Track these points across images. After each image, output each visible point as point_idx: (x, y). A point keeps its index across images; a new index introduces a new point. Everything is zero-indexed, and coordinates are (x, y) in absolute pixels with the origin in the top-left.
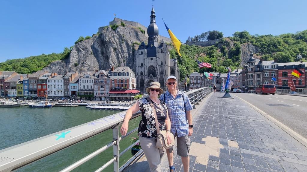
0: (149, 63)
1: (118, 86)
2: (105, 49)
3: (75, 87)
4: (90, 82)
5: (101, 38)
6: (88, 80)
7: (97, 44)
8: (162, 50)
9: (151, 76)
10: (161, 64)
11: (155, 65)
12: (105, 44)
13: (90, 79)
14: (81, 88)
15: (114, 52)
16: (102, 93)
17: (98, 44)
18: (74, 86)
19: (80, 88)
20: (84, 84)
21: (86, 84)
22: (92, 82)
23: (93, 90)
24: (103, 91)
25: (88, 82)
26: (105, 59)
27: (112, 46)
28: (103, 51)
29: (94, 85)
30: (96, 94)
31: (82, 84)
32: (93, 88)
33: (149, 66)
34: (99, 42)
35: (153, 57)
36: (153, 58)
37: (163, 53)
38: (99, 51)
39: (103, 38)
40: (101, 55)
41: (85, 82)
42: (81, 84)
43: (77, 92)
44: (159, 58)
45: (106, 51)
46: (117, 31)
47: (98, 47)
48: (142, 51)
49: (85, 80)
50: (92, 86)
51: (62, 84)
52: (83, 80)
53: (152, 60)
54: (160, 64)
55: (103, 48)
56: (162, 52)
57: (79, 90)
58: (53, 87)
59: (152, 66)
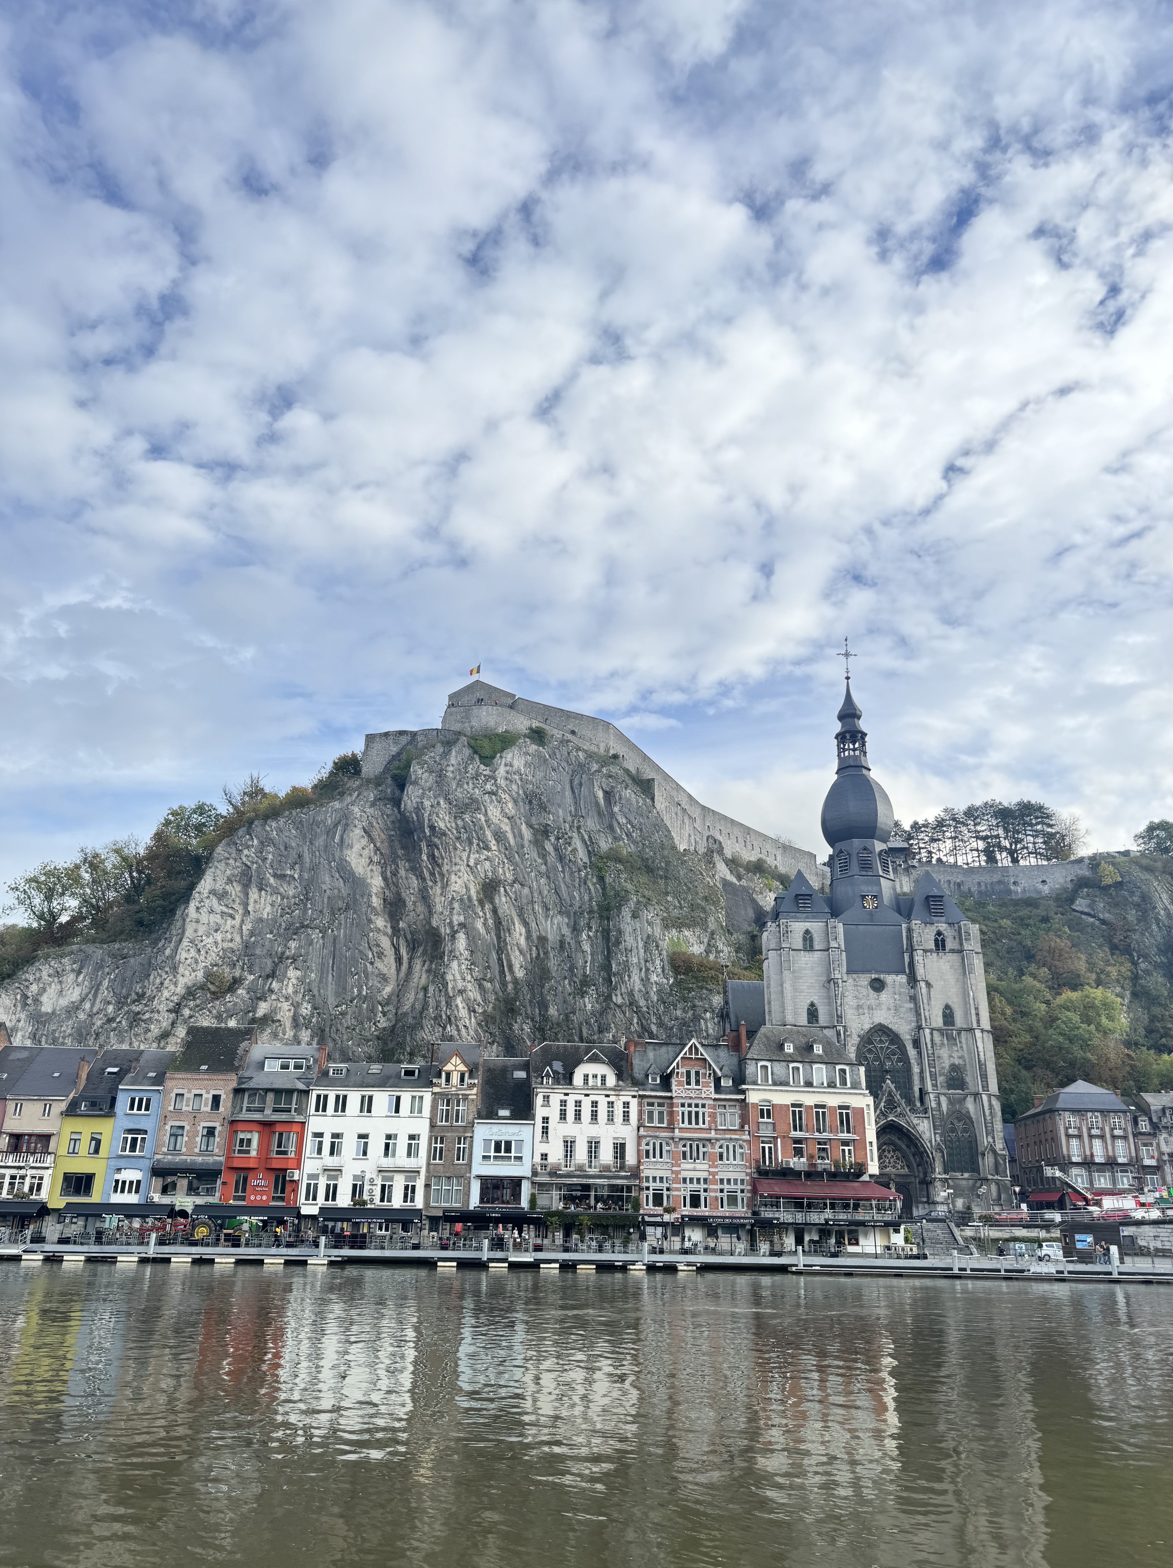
0: (859, 1007)
1: (799, 1152)
2: (415, 882)
3: (508, 1150)
4: (611, 1118)
5: (397, 802)
6: (595, 1104)
7: (364, 841)
8: (939, 933)
9: (890, 1094)
10: (945, 1024)
11: (904, 1028)
12: (425, 849)
13: (612, 1099)
14: (544, 1156)
15: (481, 903)
16: (695, 1201)
17: (372, 840)
18: (503, 1138)
19: (537, 1159)
20: (569, 1129)
21: (582, 1132)
22: (626, 1116)
23: (635, 1173)
24: (703, 1186)
25: (594, 1116)
26: (404, 951)
27: (472, 863)
28: (398, 894)
29: (640, 1138)
30: (658, 1199)
31: (559, 1131)
32: (631, 1158)
33: (867, 1027)
34: (375, 834)
35: (889, 972)
36: (889, 979)
37: (952, 951)
38: (374, 890)
39: (419, 808)
40: (380, 922)
41: (578, 1116)
42: (545, 1131)
43: (526, 1189)
44: (929, 985)
45: (425, 897)
46: (502, 771)
47: (364, 861)
48: (807, 932)
49: (578, 1103)
50: (623, 1145)
51: (422, 1127)
52: (563, 1103)
53: (884, 996)
54: (938, 1021)
55: (402, 872)
56: (940, 944)
57: (535, 1173)
58: (350, 1145)
59: (881, 1030)
